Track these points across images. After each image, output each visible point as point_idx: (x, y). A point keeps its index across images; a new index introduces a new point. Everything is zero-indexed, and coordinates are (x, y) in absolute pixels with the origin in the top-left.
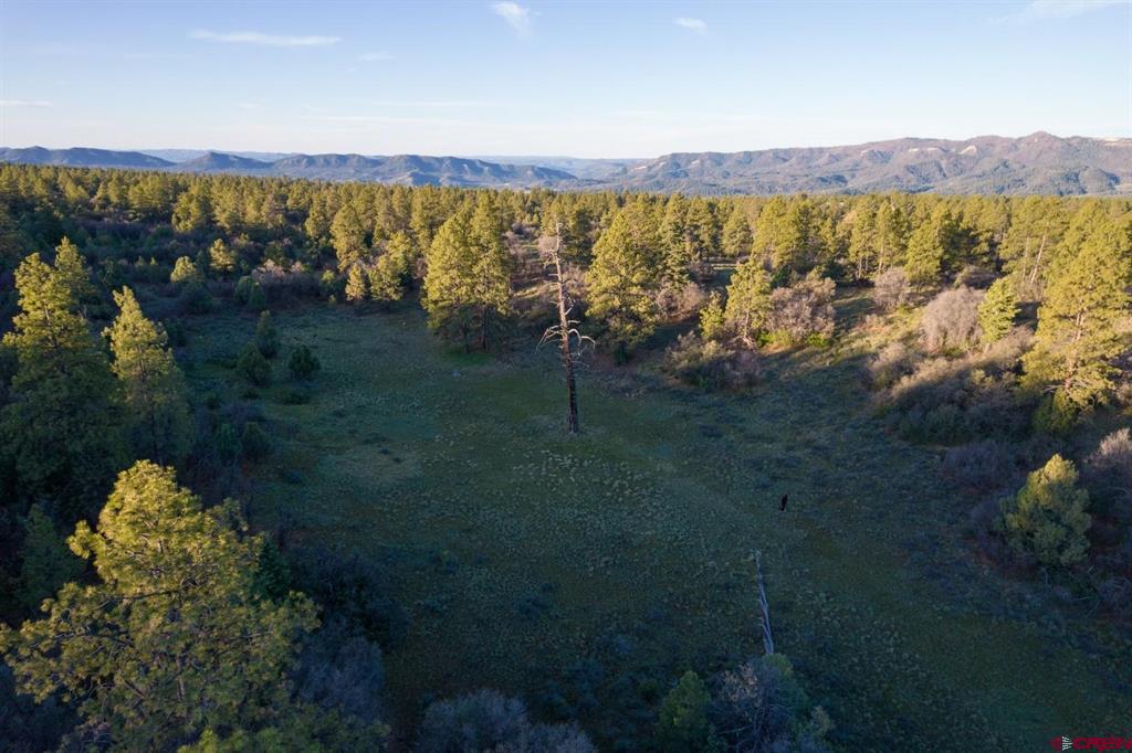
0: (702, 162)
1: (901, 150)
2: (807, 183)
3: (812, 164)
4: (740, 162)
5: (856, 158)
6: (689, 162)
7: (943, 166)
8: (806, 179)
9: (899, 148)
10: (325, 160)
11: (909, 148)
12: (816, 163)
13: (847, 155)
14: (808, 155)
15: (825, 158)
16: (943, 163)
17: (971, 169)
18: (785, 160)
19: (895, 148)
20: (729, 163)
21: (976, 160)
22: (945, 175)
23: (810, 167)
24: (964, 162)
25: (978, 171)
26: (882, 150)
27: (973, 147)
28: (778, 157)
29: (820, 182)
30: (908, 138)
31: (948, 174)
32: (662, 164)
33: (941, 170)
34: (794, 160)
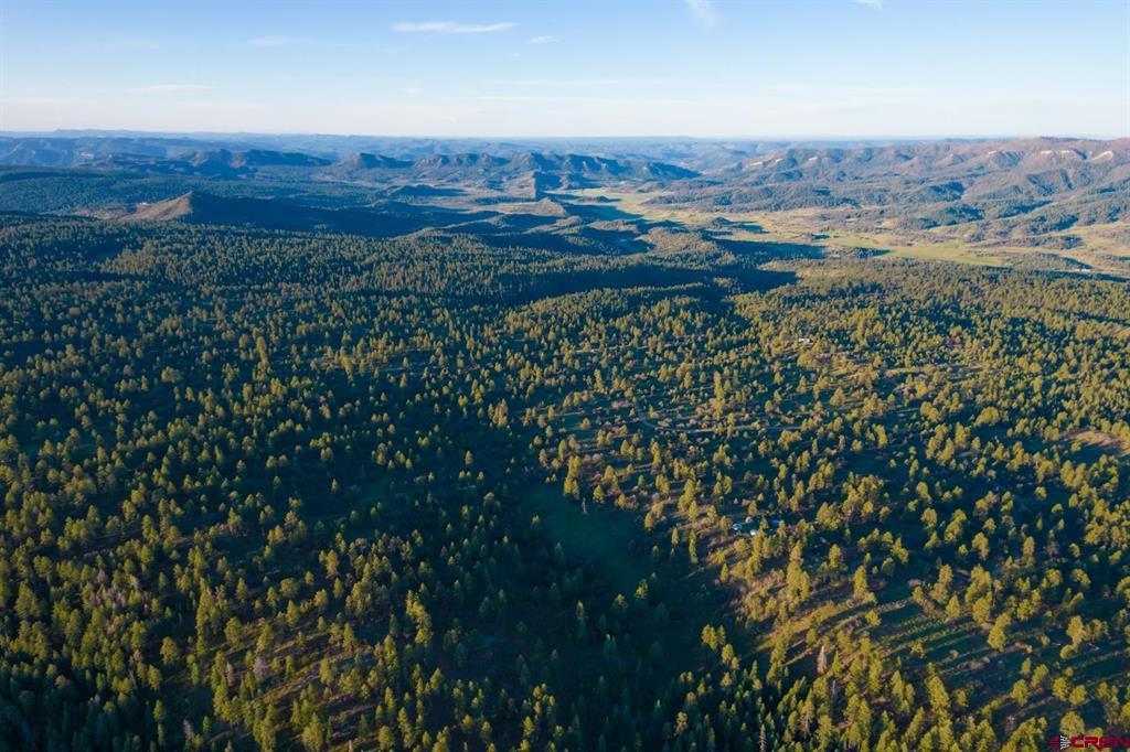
0: (820, 158)
1: (1033, 152)
2: (919, 192)
3: (935, 164)
4: (859, 160)
5: (982, 159)
6: (806, 159)
7: (1070, 176)
8: (919, 187)
9: (1032, 148)
10: (458, 159)
11: (1041, 150)
12: (940, 163)
13: (975, 155)
14: (933, 153)
15: (949, 159)
16: (1070, 173)
17: (1101, 180)
18: (907, 158)
19: (1027, 148)
20: (848, 160)
21: (1106, 167)
22: (1070, 186)
23: (930, 169)
24: (1093, 171)
25: (1105, 185)
26: (1012, 150)
27: (1110, 152)
28: (900, 155)
29: (932, 191)
30: (1043, 138)
31: (1074, 185)
32: (777, 161)
33: (1067, 179)
34: (915, 160)
